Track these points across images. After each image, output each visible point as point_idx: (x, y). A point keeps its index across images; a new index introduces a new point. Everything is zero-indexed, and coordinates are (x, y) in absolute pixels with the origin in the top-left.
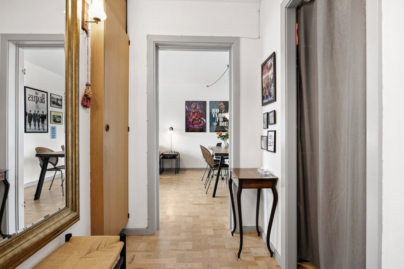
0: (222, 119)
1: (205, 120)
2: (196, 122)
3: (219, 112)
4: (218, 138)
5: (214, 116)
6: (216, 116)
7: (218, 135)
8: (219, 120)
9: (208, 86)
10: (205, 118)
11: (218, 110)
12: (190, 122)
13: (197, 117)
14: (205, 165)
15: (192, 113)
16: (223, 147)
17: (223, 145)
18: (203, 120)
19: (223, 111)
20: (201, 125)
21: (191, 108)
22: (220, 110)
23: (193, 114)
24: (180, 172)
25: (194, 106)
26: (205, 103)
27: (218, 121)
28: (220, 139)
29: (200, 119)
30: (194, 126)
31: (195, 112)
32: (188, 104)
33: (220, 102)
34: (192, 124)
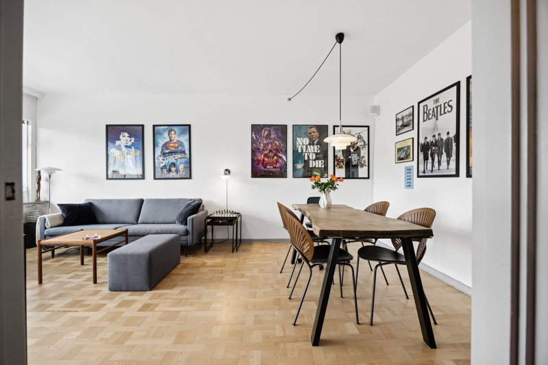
0: (314, 155)
1: (284, 158)
2: (270, 160)
3: (310, 144)
4: (313, 187)
5: (300, 151)
6: (304, 151)
7: (313, 183)
8: (308, 157)
9: (290, 99)
10: (285, 153)
11: (306, 141)
12: (259, 160)
13: (271, 151)
14: (286, 235)
15: (262, 145)
16: (322, 206)
17: (323, 202)
18: (281, 158)
19: (315, 142)
20: (278, 165)
21: (260, 136)
22: (310, 139)
23: (264, 146)
24: (241, 248)
25: (266, 133)
26: (284, 128)
27: (306, 158)
28: (317, 190)
29: (275, 155)
30: (265, 167)
31: (268, 144)
32: (256, 129)
33: (311, 126)
34: (263, 164)
